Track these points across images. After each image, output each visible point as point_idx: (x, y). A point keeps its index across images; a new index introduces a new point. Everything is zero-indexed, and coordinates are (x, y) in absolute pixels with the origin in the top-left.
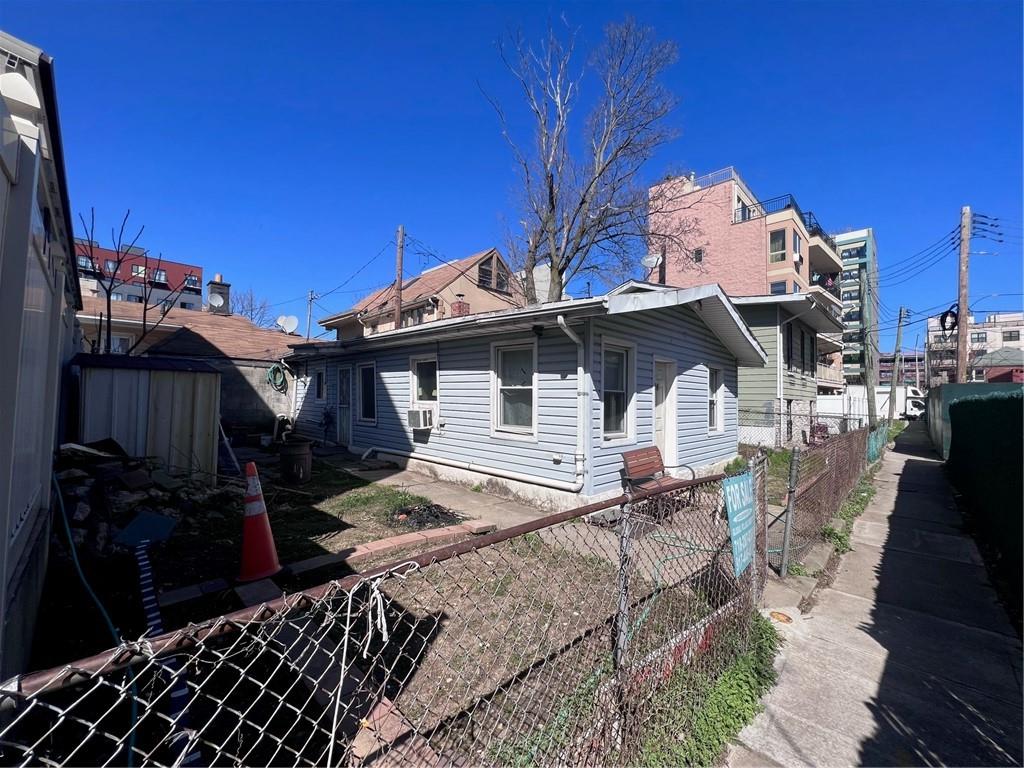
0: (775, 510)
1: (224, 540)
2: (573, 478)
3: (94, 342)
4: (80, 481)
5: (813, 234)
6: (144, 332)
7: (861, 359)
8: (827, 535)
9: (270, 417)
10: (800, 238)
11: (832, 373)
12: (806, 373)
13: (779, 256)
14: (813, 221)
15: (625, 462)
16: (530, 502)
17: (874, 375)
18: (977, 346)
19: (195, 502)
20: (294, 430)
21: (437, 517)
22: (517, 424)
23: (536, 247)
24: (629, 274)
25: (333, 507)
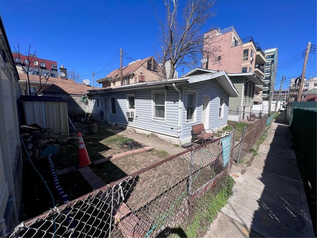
0: (237, 143)
1: (73, 154)
2: (177, 134)
3: (25, 90)
4: (28, 137)
5: (258, 51)
6: (41, 86)
7: (268, 92)
8: (252, 150)
9: (84, 113)
10: (253, 52)
11: (258, 97)
12: (251, 98)
13: (246, 59)
14: (258, 46)
15: (193, 129)
16: (164, 140)
17: (272, 98)
18: (305, 88)
19: (64, 142)
20: (91, 117)
21: (136, 146)
22: (160, 116)
23: (166, 56)
24: (196, 65)
25: (105, 142)
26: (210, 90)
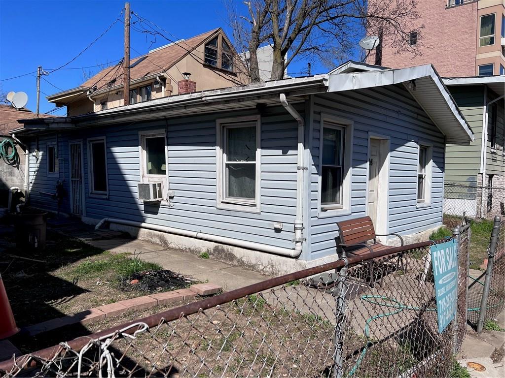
0: (474, 274)
2: (293, 245)
13: (488, 41)
15: (340, 231)
16: (253, 266)
20: (28, 203)
21: (167, 281)
22: (241, 195)
23: (260, 28)
24: (346, 56)
25: (68, 274)
26: (388, 120)
